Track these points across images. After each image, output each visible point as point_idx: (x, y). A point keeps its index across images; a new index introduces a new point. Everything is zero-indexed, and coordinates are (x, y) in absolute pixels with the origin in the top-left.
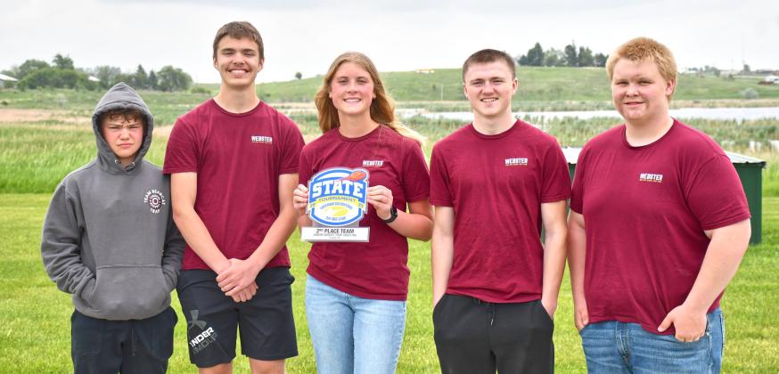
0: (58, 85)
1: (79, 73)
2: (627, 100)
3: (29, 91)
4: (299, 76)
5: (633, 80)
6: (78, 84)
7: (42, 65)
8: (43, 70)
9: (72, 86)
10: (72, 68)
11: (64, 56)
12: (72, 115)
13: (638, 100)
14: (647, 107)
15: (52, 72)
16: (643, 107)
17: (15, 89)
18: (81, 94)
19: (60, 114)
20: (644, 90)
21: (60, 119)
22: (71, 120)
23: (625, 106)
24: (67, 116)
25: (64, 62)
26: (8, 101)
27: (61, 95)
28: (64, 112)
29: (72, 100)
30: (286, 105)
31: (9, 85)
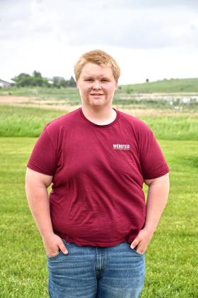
0: (34, 85)
1: (44, 80)
2: (92, 92)
3: (21, 88)
4: (147, 80)
5: (98, 78)
6: (44, 85)
7: (27, 76)
8: (28, 78)
9: (40, 85)
10: (41, 77)
11: (37, 71)
12: (39, 100)
13: (101, 92)
14: (106, 98)
15: (31, 79)
16: (103, 97)
17: (15, 87)
18: (45, 89)
19: (33, 99)
20: (105, 86)
21: (32, 101)
22: (37, 102)
23: (91, 96)
24: (36, 100)
25: (37, 74)
26: (11, 92)
27: (35, 90)
28: (35, 98)
29: (40, 92)
30: (141, 94)
31: (12, 85)
